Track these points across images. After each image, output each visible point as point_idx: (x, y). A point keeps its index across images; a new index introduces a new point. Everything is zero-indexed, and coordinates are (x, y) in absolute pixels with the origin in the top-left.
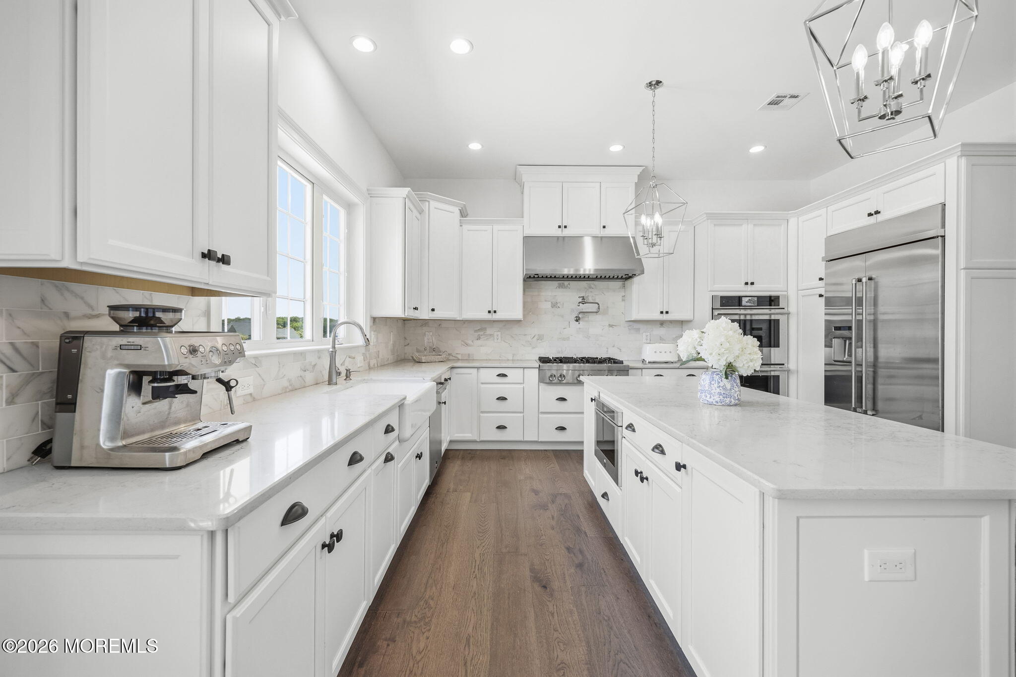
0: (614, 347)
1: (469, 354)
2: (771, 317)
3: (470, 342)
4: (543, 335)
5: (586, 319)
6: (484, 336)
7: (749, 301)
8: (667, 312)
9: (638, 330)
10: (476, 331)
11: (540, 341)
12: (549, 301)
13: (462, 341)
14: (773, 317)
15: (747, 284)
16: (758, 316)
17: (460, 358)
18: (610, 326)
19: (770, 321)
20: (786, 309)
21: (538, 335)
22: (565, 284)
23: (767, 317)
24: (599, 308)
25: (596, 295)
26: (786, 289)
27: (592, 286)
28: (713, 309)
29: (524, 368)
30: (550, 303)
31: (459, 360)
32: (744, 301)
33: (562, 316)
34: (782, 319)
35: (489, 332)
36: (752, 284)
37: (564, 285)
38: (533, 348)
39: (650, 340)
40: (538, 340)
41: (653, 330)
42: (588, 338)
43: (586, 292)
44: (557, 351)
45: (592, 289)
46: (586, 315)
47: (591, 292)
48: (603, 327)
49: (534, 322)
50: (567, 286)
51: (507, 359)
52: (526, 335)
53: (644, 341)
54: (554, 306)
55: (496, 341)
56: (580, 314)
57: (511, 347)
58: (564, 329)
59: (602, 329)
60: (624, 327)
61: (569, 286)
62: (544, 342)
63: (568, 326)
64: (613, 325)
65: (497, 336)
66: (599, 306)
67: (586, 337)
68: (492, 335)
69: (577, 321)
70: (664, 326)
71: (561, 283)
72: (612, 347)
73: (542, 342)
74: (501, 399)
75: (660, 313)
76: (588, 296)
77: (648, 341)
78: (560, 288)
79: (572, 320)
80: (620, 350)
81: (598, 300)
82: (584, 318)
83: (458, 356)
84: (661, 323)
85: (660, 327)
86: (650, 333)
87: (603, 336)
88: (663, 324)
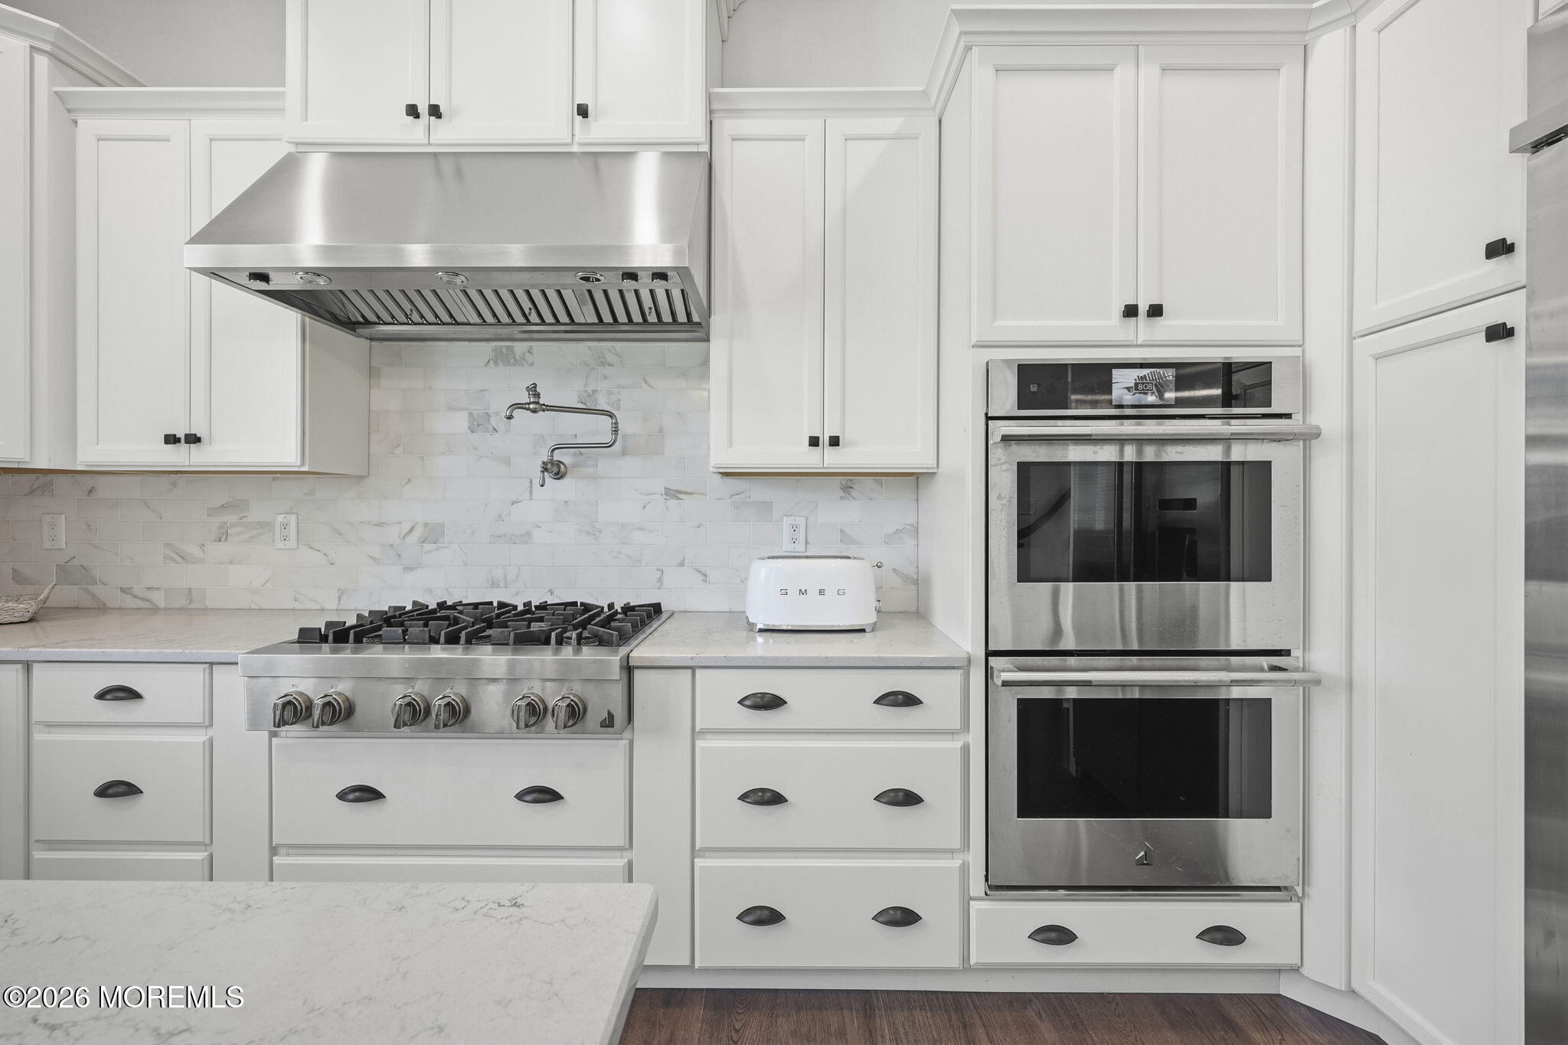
0: (682, 564)
1: (190, 589)
2: (1228, 451)
3: (193, 550)
4: (443, 525)
5: (590, 470)
6: (240, 529)
7: (1139, 387)
8: (835, 442)
9: (765, 509)
10: (213, 511)
11: (434, 546)
12: (462, 409)
13: (167, 545)
14: (1238, 453)
15: (1131, 311)
16: (1179, 448)
17: (162, 604)
18: (672, 494)
19: (1226, 466)
20: (1297, 417)
21: (426, 525)
22: (516, 349)
23: (1212, 453)
24: (616, 431)
25: (619, 386)
26: (1297, 337)
27: (610, 358)
28: (988, 418)
29: (212, 664)
30: (465, 414)
31: (155, 610)
32: (1123, 380)
33: (507, 461)
34: (1283, 460)
35: (255, 514)
36: (1156, 311)
37: (514, 353)
38: (408, 569)
39: (807, 543)
40: (423, 542)
41: (817, 506)
42: (595, 535)
43: (587, 377)
44: (488, 579)
45: (607, 366)
46: (582, 454)
47: (605, 377)
48: (649, 502)
49: (409, 480)
50: (524, 358)
51: (319, 607)
52: (384, 523)
53: (787, 547)
54: (478, 425)
55: (280, 545)
56: (556, 451)
57: (332, 564)
58: (512, 504)
59: (645, 506)
60: (719, 499)
61: (528, 357)
62: (445, 547)
63: (527, 495)
64: (681, 492)
65: (285, 526)
66: (615, 424)
67: (588, 533)
68: (266, 526)
69: (558, 479)
70: (854, 493)
71: (502, 346)
72: (678, 566)
73: (438, 548)
74: (118, 790)
75: (810, 446)
76: (594, 391)
77: (800, 548)
78: (497, 363)
79: (539, 474)
80: (702, 578)
81: (609, 404)
82: (576, 465)
83: (152, 595)
84: (844, 482)
85: (841, 498)
86: (807, 519)
87: (644, 530)
88: (851, 488)
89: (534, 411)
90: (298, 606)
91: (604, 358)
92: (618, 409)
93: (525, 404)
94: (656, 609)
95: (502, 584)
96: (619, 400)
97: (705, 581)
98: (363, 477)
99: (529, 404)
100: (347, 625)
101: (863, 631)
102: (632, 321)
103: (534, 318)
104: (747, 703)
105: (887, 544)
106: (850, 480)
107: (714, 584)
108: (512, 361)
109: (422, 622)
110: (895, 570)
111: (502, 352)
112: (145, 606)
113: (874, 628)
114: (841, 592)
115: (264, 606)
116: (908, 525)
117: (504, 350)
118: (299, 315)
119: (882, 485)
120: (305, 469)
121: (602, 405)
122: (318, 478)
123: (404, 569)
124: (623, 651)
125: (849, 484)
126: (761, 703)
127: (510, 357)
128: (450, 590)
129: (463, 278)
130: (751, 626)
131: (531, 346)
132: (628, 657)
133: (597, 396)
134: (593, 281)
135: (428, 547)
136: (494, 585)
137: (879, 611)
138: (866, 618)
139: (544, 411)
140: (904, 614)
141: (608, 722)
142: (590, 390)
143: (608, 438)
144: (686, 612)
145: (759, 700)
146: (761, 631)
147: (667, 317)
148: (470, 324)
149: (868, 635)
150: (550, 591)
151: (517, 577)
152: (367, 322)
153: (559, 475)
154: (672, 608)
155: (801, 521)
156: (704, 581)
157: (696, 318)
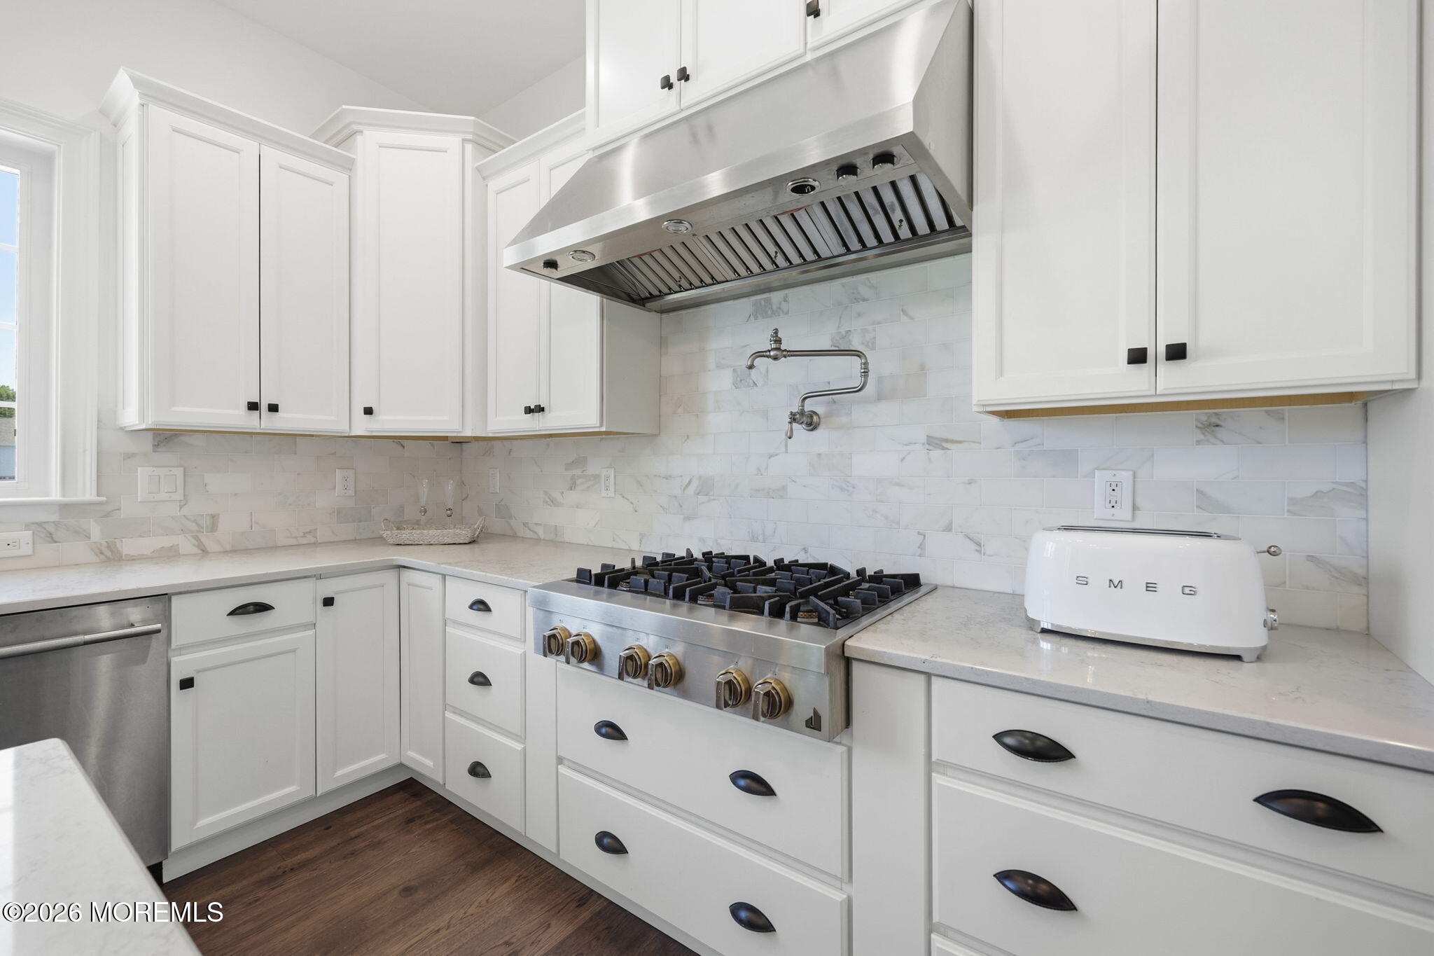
0: (948, 528)
1: (556, 526)
3: (557, 495)
4: (713, 479)
5: (844, 420)
6: (582, 480)
8: (1177, 352)
9: (1066, 460)
10: (569, 466)
11: (706, 498)
12: (728, 367)
13: (546, 492)
17: (542, 536)
18: (935, 443)
21: (700, 477)
22: (773, 300)
24: (865, 373)
27: (864, 291)
30: (733, 371)
31: (539, 540)
33: (765, 414)
35: (592, 469)
37: (771, 304)
38: (688, 518)
39: (1135, 508)
40: (698, 494)
41: (1153, 455)
42: (848, 491)
43: (840, 318)
44: (749, 532)
45: (861, 302)
46: (835, 402)
47: (859, 315)
48: (909, 453)
49: (688, 437)
50: (780, 308)
51: (628, 548)
52: (670, 476)
53: (1100, 513)
54: (741, 380)
55: (604, 493)
56: (807, 401)
57: (636, 511)
58: (769, 458)
59: (904, 458)
60: (998, 448)
61: (784, 306)
62: (714, 500)
63: (783, 449)
64: (947, 441)
65: (607, 478)
66: (865, 364)
67: (842, 489)
68: (597, 477)
69: (812, 430)
70: (1222, 433)
71: (761, 299)
72: (944, 531)
73: (709, 501)
74: (479, 680)
75: (1129, 363)
76: (849, 331)
77: (1122, 515)
78: (757, 317)
79: (787, 426)
80: (974, 547)
81: (863, 344)
82: (829, 415)
83: (540, 531)
84: (1204, 418)
85: (1198, 442)
86: (1135, 473)
87: (903, 486)
88: (1217, 426)
89: (775, 358)
90: (615, 546)
91: (859, 293)
92: (873, 348)
93: (766, 352)
94: (912, 582)
95: (761, 538)
96: (875, 338)
97: (980, 552)
98: (656, 435)
99: (769, 351)
100: (616, 568)
101: (1238, 658)
102: (883, 243)
103: (780, 261)
104: (1009, 740)
105: (1295, 514)
106: (1216, 414)
107: (989, 556)
108: (769, 312)
109: (667, 573)
110: (1311, 558)
111: (761, 305)
112: (534, 537)
113: (1261, 656)
114: (1187, 590)
115: (597, 544)
116: (1346, 484)
117: (763, 303)
118: (599, 298)
119: (1283, 419)
120: (603, 429)
121: (856, 345)
122: (627, 437)
123: (685, 518)
124: (841, 634)
125: (1214, 420)
126: (1030, 748)
127: (767, 309)
128: (719, 541)
129: (687, 224)
130: (1031, 624)
131: (786, 294)
132: (843, 645)
133: (850, 338)
134: (809, 192)
135: (702, 498)
136: (754, 539)
137: (1271, 627)
138: (1249, 637)
139: (785, 357)
140: (1334, 634)
141: (814, 723)
142: (843, 331)
143: (857, 382)
144: (953, 587)
145: (1027, 741)
146: (1044, 631)
147: (922, 228)
148: (727, 281)
149: (1246, 668)
150: (804, 549)
151: (775, 532)
152: (652, 297)
153: (812, 425)
154: (935, 582)
155: (1125, 477)
156: (977, 550)
157: (958, 222)
